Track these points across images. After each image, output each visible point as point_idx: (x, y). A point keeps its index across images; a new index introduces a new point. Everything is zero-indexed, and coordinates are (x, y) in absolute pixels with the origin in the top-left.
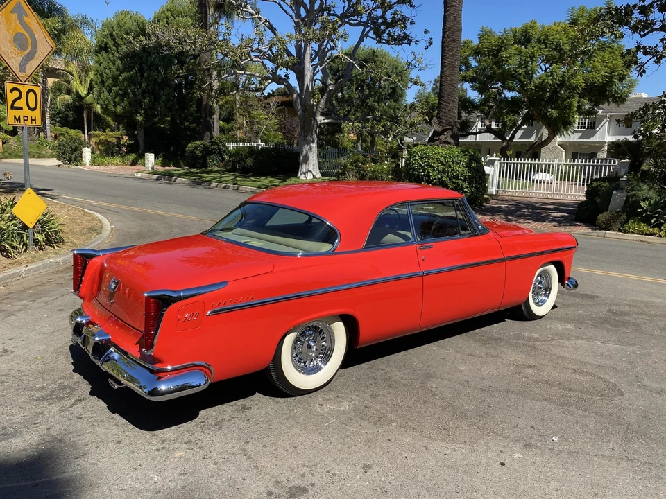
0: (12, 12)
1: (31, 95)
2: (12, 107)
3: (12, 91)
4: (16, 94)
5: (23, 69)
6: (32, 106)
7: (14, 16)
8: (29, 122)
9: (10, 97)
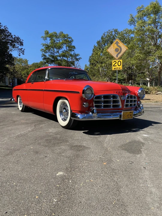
0: (115, 44)
1: (119, 62)
2: (114, 66)
3: (114, 62)
4: (115, 63)
5: (117, 56)
6: (119, 65)
7: (116, 44)
8: (118, 69)
9: (113, 64)
